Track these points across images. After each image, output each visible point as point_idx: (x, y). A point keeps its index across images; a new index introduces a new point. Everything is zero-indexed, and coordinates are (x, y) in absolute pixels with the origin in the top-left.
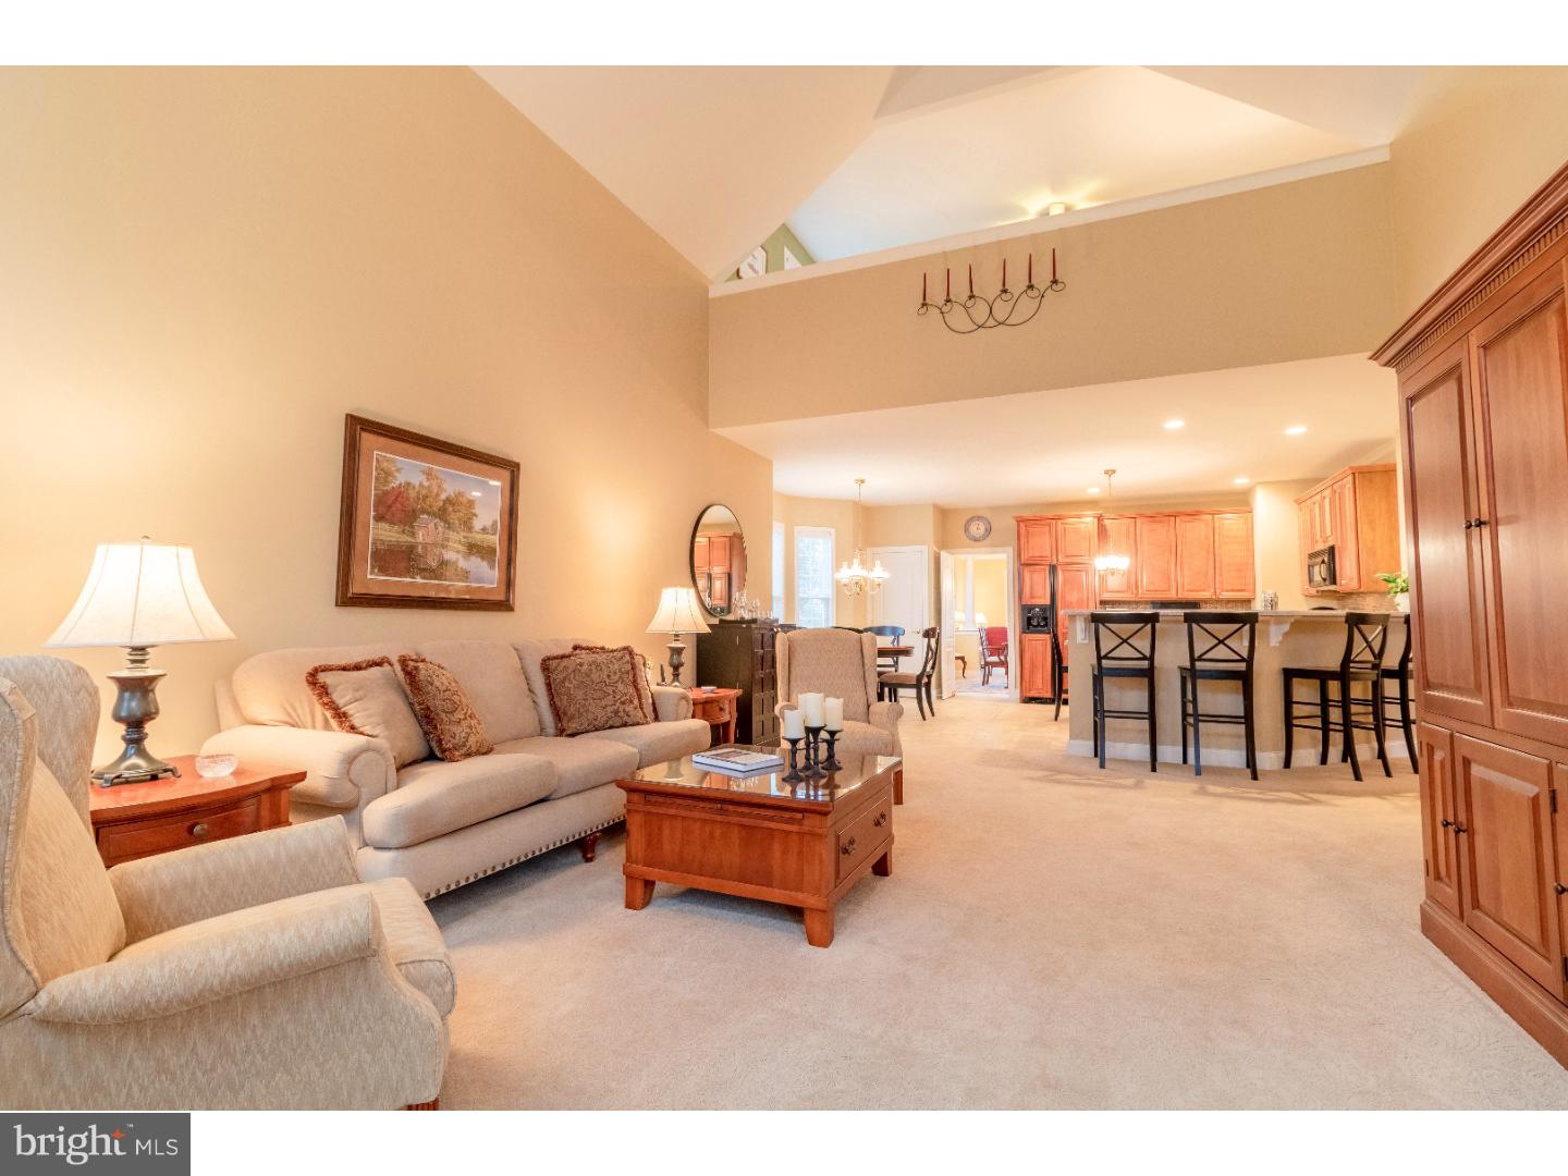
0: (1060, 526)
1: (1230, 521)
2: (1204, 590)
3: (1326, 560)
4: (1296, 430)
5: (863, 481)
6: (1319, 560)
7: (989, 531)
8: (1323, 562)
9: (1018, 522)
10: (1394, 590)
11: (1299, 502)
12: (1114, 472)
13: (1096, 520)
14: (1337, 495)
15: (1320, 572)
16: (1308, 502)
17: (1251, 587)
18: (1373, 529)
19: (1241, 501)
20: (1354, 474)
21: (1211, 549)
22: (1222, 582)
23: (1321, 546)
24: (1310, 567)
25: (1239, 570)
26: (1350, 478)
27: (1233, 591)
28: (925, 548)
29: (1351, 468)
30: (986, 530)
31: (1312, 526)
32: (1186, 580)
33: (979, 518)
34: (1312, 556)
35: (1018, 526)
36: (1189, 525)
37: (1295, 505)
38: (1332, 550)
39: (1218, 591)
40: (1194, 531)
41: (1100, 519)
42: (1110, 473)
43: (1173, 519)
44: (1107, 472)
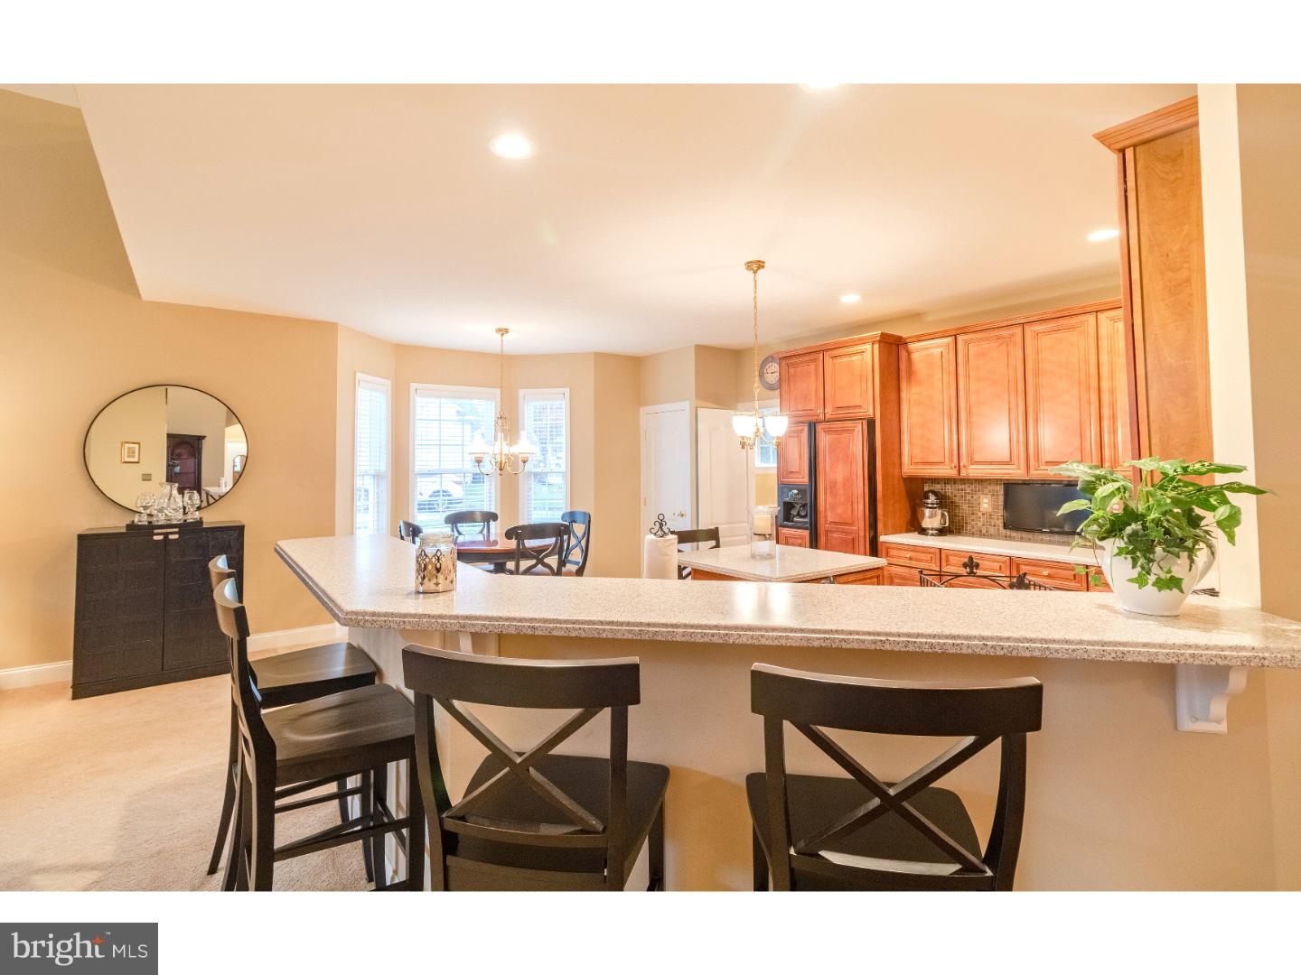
0: (829, 362)
12: (762, 265)
40: (1059, 350)
42: (755, 267)
43: (1018, 330)
44: (749, 265)
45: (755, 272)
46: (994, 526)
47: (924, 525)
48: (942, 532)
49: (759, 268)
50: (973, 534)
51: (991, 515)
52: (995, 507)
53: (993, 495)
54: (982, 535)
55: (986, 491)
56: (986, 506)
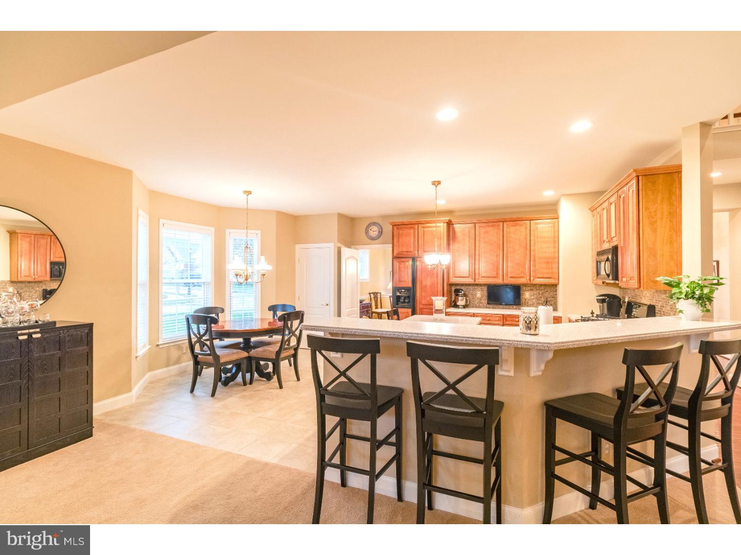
0: (421, 230)
1: (543, 227)
2: (522, 277)
3: (610, 257)
4: (581, 126)
5: (250, 193)
6: (605, 257)
7: (381, 233)
8: (608, 260)
9: (393, 226)
10: (678, 295)
11: (592, 210)
12: (439, 183)
13: (445, 224)
14: (621, 199)
15: (606, 268)
16: (598, 210)
17: (556, 276)
18: (654, 230)
19: (550, 210)
20: (638, 177)
21: (528, 247)
22: (535, 271)
23: (606, 246)
24: (598, 263)
25: (548, 263)
26: (634, 182)
27: (543, 278)
28: (331, 245)
29: (635, 171)
30: (379, 232)
31: (601, 229)
32: (509, 269)
33: (375, 224)
34: (600, 253)
35: (393, 228)
36: (512, 229)
37: (590, 212)
38: (615, 250)
39: (532, 278)
40: (516, 233)
41: (449, 224)
42: (436, 184)
43: (502, 223)
44: (434, 183)
45: (436, 186)
46: (482, 303)
47: (458, 304)
48: (465, 307)
49: (438, 184)
50: (473, 307)
51: (480, 299)
52: (482, 295)
53: (483, 290)
54: (476, 307)
55: (481, 289)
56: (479, 295)
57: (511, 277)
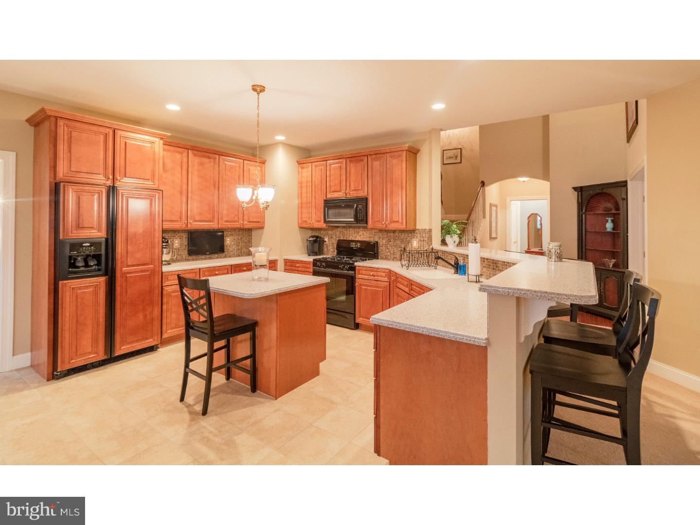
0: (120, 140)
2: (235, 221)
9: (53, 117)
11: (302, 162)
12: (263, 89)
13: (162, 142)
16: (317, 164)
20: (407, 151)
22: (247, 215)
26: (403, 153)
27: (253, 222)
32: (224, 212)
37: (297, 164)
38: (366, 200)
39: (245, 223)
40: (231, 171)
42: (259, 90)
43: (218, 157)
45: (258, 94)
46: (180, 255)
47: (163, 259)
51: (178, 249)
52: (181, 245)
53: (180, 238)
55: (177, 237)
56: (177, 245)
57: (226, 221)
